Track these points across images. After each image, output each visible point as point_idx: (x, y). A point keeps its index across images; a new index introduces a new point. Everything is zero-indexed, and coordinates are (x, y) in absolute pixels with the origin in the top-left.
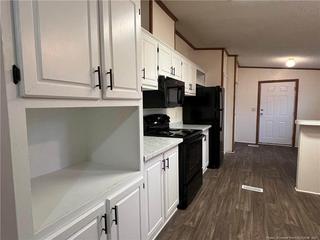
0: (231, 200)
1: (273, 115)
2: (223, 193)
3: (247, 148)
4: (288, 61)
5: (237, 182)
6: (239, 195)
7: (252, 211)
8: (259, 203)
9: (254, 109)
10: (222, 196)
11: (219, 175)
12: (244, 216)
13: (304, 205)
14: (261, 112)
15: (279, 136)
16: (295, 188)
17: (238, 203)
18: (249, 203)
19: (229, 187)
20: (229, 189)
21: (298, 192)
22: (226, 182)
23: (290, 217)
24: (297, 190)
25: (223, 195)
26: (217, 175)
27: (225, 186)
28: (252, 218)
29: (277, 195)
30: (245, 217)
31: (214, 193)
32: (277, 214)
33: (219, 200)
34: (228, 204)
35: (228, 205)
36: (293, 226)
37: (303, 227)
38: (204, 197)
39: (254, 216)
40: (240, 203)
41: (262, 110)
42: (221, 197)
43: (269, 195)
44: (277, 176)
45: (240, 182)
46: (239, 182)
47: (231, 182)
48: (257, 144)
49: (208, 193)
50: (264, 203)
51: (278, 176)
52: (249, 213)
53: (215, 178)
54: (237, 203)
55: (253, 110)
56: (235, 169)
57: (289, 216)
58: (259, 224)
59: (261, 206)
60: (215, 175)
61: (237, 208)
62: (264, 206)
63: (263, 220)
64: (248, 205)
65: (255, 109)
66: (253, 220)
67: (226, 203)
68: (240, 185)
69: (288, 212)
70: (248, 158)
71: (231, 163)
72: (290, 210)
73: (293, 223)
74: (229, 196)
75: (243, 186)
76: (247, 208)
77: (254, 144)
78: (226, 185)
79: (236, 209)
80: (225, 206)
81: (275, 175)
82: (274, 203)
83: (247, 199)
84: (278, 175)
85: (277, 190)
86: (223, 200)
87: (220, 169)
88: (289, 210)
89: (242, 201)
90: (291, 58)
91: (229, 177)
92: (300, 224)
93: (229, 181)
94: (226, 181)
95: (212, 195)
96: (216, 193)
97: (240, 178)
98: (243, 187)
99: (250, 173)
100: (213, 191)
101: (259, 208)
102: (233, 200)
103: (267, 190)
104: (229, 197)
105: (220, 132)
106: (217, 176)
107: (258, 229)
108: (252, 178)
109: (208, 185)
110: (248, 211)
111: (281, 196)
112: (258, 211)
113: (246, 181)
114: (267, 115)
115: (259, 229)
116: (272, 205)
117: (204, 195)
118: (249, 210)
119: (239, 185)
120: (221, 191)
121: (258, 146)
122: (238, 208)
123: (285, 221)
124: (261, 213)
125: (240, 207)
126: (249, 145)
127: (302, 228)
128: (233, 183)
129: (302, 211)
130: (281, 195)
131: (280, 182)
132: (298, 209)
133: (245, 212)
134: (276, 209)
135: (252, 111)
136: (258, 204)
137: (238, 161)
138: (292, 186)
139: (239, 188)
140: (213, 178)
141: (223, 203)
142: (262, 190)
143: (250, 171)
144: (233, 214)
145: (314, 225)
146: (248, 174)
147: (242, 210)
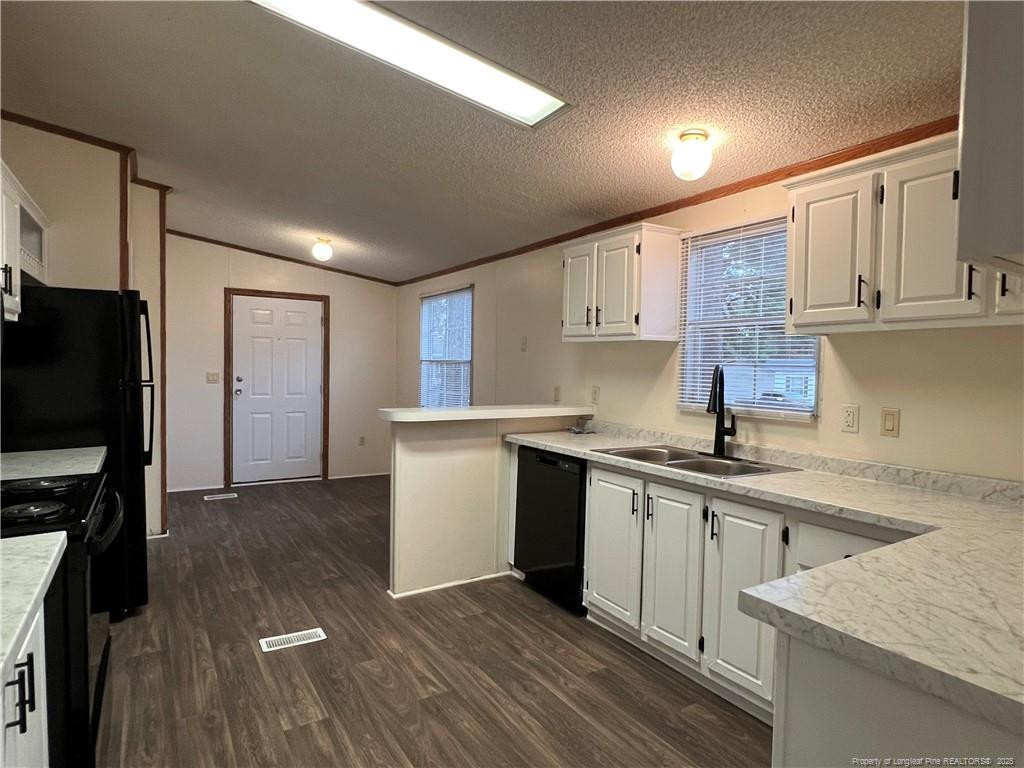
0: (254, 710)
1: (272, 394)
2: (212, 700)
3: (203, 509)
4: (314, 243)
5: (233, 636)
6: (269, 680)
7: (333, 712)
8: (334, 676)
9: (213, 375)
10: (215, 713)
11: (156, 639)
12: (320, 741)
13: (427, 629)
14: (236, 385)
15: (291, 455)
16: (389, 591)
17: (281, 709)
18: (310, 691)
19: (218, 667)
20: (224, 671)
21: (399, 601)
22: (197, 655)
23: (420, 675)
24: (395, 596)
25: (213, 707)
26: (147, 642)
27: (205, 671)
28: (344, 732)
29: (362, 629)
30: (324, 743)
31: (179, 716)
32: (391, 686)
33: (213, 733)
34: (249, 731)
35: (254, 737)
36: (437, 696)
37: (456, 686)
38: (143, 754)
39: (346, 727)
40: (286, 705)
41: (239, 380)
42: (211, 719)
43: (346, 638)
44: (332, 575)
45: (245, 634)
46: (244, 637)
47: (214, 646)
48: (227, 488)
49: (152, 729)
50: (348, 670)
51: (335, 573)
52: (327, 724)
53: (147, 654)
54: (277, 711)
55: (211, 379)
56: (206, 595)
57: (417, 676)
58: (372, 742)
59: (346, 682)
60: (144, 644)
61: (286, 729)
62: (352, 680)
63: (372, 720)
64: (312, 701)
65: (217, 375)
66: (351, 738)
67: (242, 730)
68: (252, 643)
69: (410, 664)
70: (227, 544)
71: (181, 577)
72: (410, 656)
73: (435, 690)
74: (239, 698)
75: (263, 642)
76: (315, 713)
77: (219, 491)
78: (204, 664)
79: (285, 732)
80: (246, 745)
81: (328, 573)
82: (370, 657)
83: (296, 680)
84: (335, 570)
85: (355, 615)
86: (227, 729)
87: (149, 612)
88: (409, 658)
89: (288, 696)
90: (325, 236)
91: (199, 629)
92: (448, 685)
93: (208, 644)
94: (197, 650)
95: (173, 728)
96: (183, 717)
97: (236, 618)
98: (265, 649)
99: (260, 590)
100: (169, 711)
101: (344, 690)
102: (258, 707)
103: (331, 625)
104: (240, 702)
105: (146, 467)
106: (153, 645)
107: (377, 760)
108: (275, 605)
109: (133, 693)
110: (321, 718)
111: (372, 627)
112: (346, 703)
113: (263, 623)
114: (253, 394)
115: (380, 758)
116: (367, 664)
117: (141, 747)
118: (323, 713)
119: (248, 644)
120: (200, 695)
121: (236, 495)
122: (290, 728)
123: (418, 694)
124: (358, 704)
125: (292, 720)
126: (206, 498)
127: (454, 691)
128: (226, 646)
129: (432, 646)
130: (370, 624)
131: (348, 589)
132: (424, 647)
133: (314, 727)
134: (383, 671)
135: (209, 381)
136: (334, 682)
137: (201, 561)
138: (378, 589)
139: (253, 654)
140: (138, 660)
141: (233, 735)
142: (319, 634)
143: (256, 585)
144: (287, 758)
145: (468, 669)
146: (256, 597)
147: (304, 726)
